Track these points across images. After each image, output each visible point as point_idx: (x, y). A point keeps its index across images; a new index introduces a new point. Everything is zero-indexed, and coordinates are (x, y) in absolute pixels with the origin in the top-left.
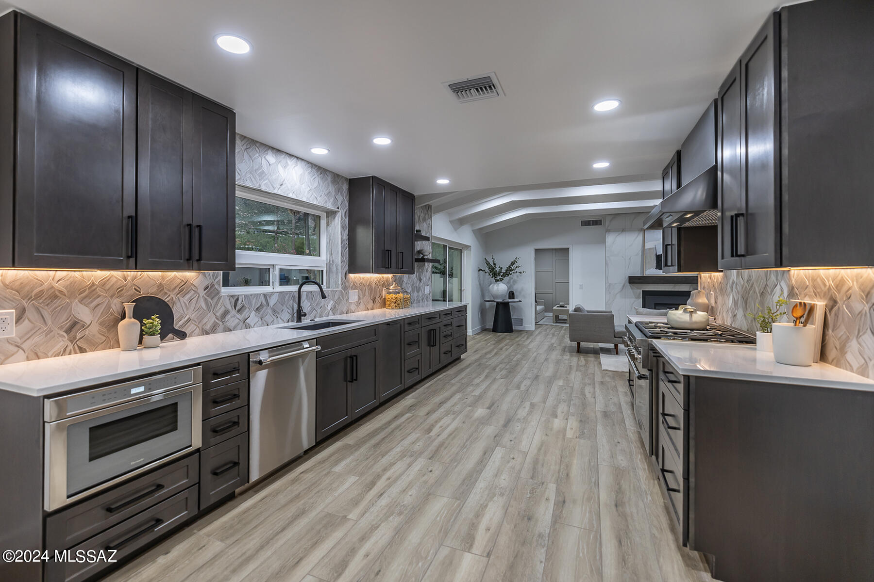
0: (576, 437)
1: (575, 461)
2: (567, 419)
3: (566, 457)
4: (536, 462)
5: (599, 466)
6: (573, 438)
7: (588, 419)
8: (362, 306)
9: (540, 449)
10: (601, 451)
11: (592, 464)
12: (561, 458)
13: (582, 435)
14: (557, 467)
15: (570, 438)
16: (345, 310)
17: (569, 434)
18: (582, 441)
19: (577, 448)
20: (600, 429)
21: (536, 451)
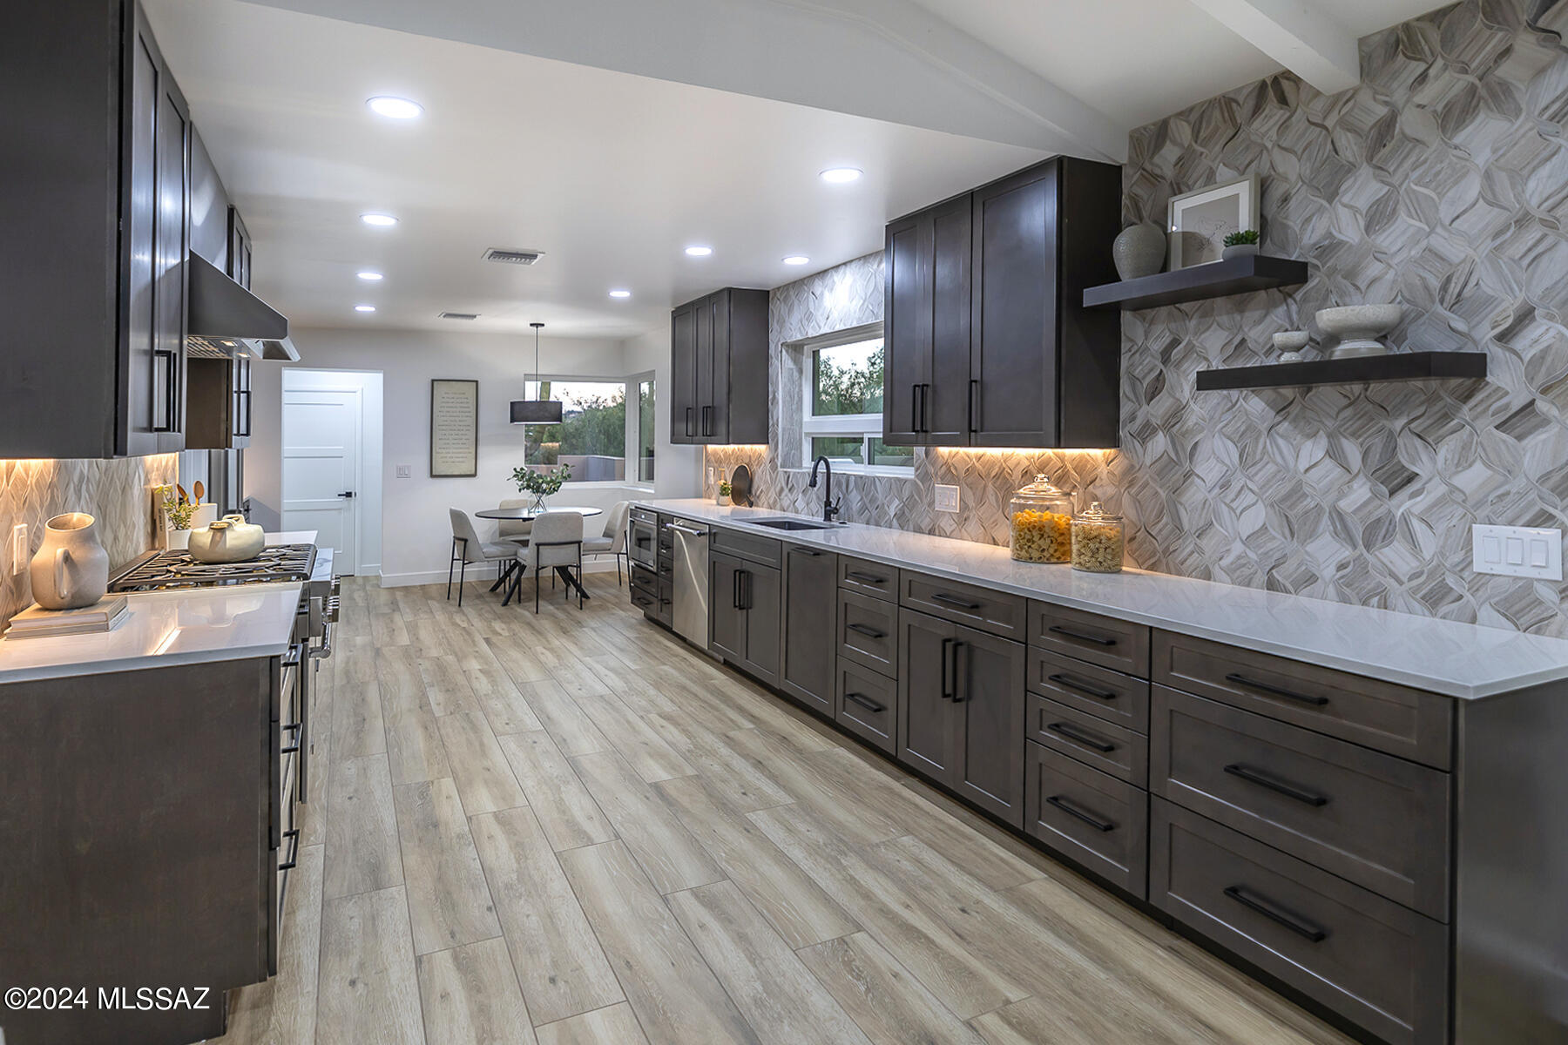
0: (432, 782)
1: (422, 745)
2: (469, 819)
3: (436, 748)
4: (475, 728)
5: (385, 751)
6: (438, 779)
7: (420, 840)
8: (973, 526)
9: (482, 744)
10: (383, 773)
11: (396, 750)
12: (444, 744)
13: (424, 791)
14: (443, 731)
15: (443, 778)
16: (925, 523)
17: (448, 784)
18: (420, 779)
19: (425, 764)
20: (388, 818)
21: (485, 741)
